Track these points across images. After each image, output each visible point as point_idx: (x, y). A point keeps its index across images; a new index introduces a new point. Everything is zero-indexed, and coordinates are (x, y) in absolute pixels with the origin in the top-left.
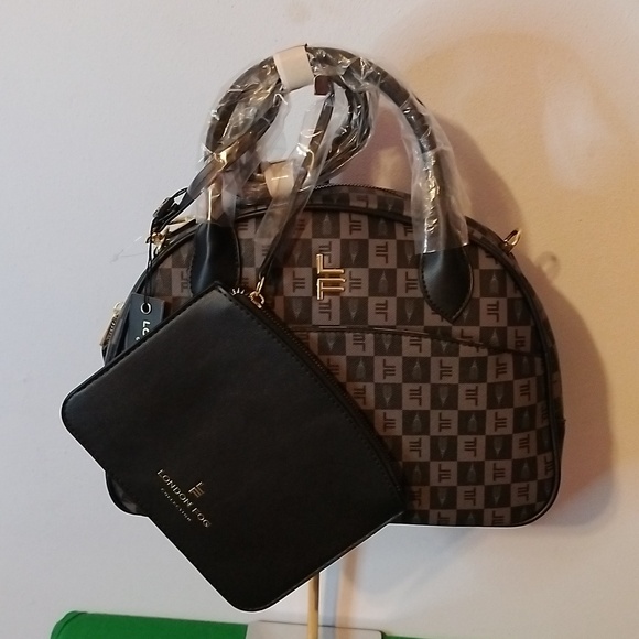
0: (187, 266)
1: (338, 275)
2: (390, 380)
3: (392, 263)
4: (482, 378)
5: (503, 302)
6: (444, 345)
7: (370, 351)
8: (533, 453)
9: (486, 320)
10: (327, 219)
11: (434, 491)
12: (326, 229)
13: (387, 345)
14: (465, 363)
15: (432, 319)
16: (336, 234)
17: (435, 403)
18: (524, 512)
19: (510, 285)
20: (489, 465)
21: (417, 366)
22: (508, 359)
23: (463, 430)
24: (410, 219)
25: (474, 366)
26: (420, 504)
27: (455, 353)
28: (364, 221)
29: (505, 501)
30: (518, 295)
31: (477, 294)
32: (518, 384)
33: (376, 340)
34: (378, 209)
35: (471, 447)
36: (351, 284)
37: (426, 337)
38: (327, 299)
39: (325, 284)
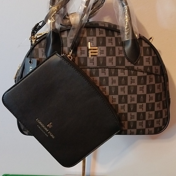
0: (44, 47)
1: (96, 49)
2: (114, 85)
3: (114, 45)
4: (145, 83)
5: (151, 58)
6: (132, 72)
7: (107, 75)
8: (161, 109)
9: (146, 64)
10: (91, 30)
11: (129, 123)
12: (91, 33)
13: (113, 73)
14: (139, 78)
15: (128, 64)
16: (95, 35)
17: (129, 92)
18: (158, 129)
19: (153, 52)
20: (147, 113)
21: (123, 79)
22: (153, 77)
23: (139, 101)
24: (119, 30)
25: (142, 79)
26: (124, 128)
27: (136, 75)
28: (104, 31)
29: (152, 126)
30: (155, 55)
31: (142, 55)
32: (156, 85)
33: (109, 71)
34: (108, 27)
35: (141, 107)
36: (100, 52)
37: (126, 69)
38: (92, 58)
39: (91, 52)
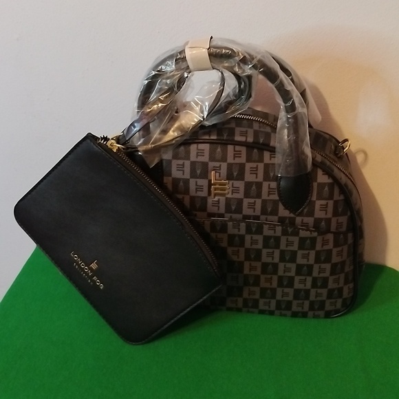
1: (224, 184)
2: (255, 247)
3: (260, 178)
4: (312, 248)
5: (331, 203)
6: (290, 230)
7: (243, 232)
8: (341, 285)
9: (319, 214)
10: (219, 150)
11: (279, 302)
12: (218, 156)
13: (254, 229)
14: (303, 240)
15: (283, 212)
16: (224, 159)
17: (282, 259)
19: (336, 191)
20: (313, 291)
21: (272, 240)
22: (330, 237)
23: (298, 274)
24: (275, 148)
25: (308, 242)
27: (297, 234)
28: (243, 150)
29: (321, 308)
30: (342, 197)
31: (314, 198)
32: (335, 250)
33: (247, 226)
34: (253, 142)
35: (303, 282)
36: (233, 190)
37: (278, 225)
38: (216, 198)
39: (215, 189)
